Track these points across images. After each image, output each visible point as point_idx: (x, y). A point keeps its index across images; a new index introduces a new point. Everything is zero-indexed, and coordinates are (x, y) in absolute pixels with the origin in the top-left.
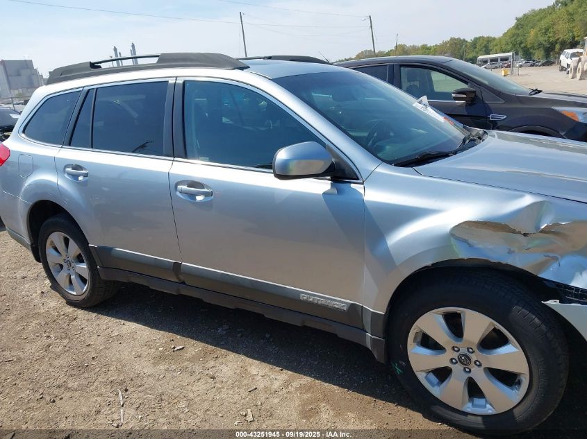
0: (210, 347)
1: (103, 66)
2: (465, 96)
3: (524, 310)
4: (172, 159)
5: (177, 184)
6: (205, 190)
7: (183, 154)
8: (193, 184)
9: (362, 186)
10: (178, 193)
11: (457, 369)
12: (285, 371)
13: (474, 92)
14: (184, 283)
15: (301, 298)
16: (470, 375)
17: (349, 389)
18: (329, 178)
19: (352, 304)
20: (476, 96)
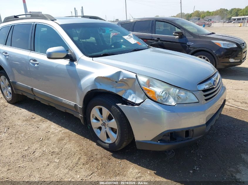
0: (44, 118)
1: (19, 17)
2: (178, 34)
3: (115, 107)
4: (30, 51)
5: (30, 60)
6: (37, 62)
7: (33, 50)
8: (35, 60)
9: (77, 63)
10: (30, 63)
11: (103, 127)
12: (62, 128)
13: (182, 33)
14: (35, 95)
15: (63, 102)
16: (106, 130)
17: (79, 134)
18: (69, 60)
19: (76, 104)
20: (183, 34)
